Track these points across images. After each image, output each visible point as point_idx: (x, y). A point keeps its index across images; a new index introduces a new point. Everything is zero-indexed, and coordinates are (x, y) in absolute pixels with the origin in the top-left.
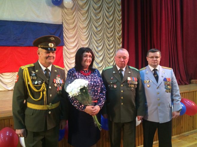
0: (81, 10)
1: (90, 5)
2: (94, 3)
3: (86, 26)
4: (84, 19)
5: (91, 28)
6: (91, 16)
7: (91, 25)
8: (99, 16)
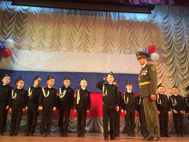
0: (166, 62)
1: (174, 57)
2: (178, 55)
3: (172, 75)
4: (169, 69)
5: (177, 77)
6: (176, 66)
7: (177, 74)
8: (184, 66)
